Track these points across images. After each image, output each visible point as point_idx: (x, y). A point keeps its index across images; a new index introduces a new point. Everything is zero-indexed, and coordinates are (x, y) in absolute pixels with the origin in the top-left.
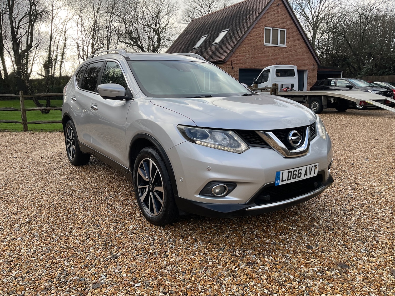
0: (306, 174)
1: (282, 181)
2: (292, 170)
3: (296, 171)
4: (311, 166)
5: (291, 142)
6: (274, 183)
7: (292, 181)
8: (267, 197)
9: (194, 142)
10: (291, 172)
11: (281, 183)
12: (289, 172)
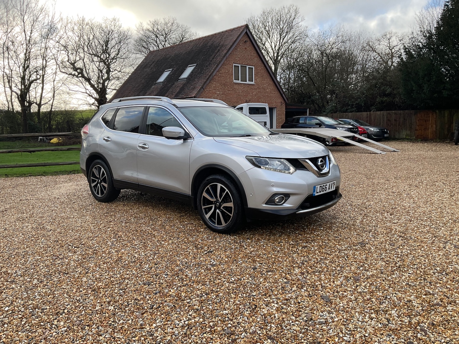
0: (329, 189)
1: (317, 193)
2: (322, 185)
3: (324, 186)
4: (332, 183)
5: (320, 166)
6: (312, 194)
7: (322, 193)
8: (308, 204)
9: (260, 167)
10: (321, 186)
11: (316, 194)
12: (320, 187)
